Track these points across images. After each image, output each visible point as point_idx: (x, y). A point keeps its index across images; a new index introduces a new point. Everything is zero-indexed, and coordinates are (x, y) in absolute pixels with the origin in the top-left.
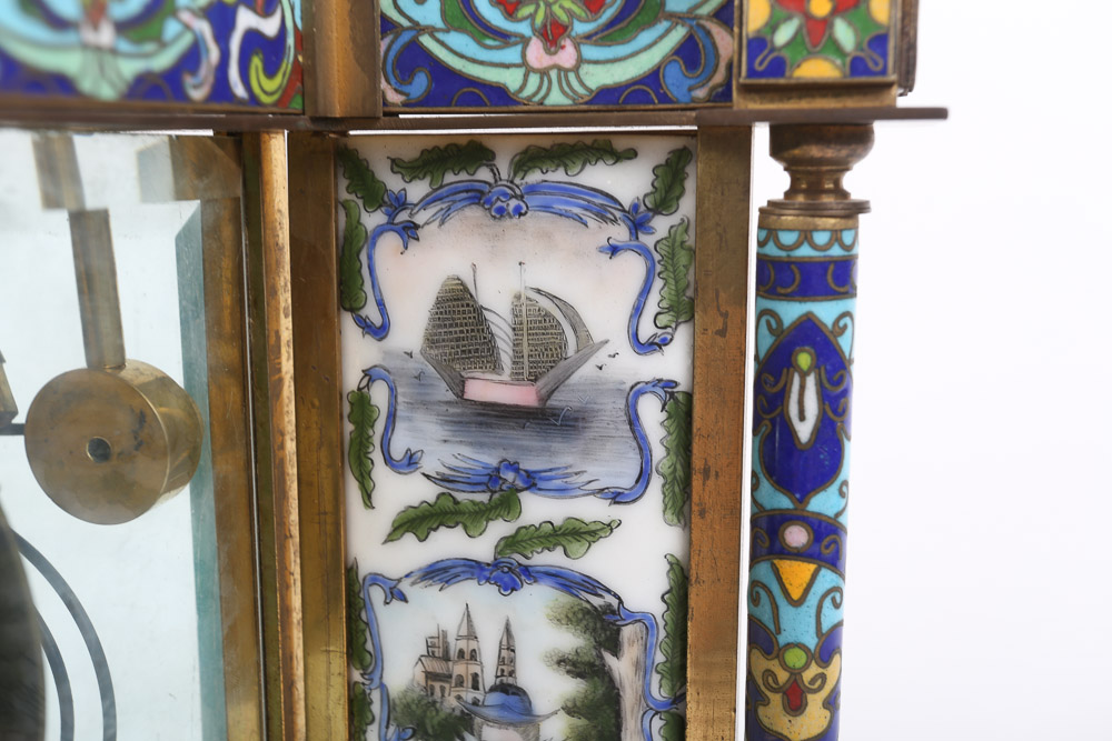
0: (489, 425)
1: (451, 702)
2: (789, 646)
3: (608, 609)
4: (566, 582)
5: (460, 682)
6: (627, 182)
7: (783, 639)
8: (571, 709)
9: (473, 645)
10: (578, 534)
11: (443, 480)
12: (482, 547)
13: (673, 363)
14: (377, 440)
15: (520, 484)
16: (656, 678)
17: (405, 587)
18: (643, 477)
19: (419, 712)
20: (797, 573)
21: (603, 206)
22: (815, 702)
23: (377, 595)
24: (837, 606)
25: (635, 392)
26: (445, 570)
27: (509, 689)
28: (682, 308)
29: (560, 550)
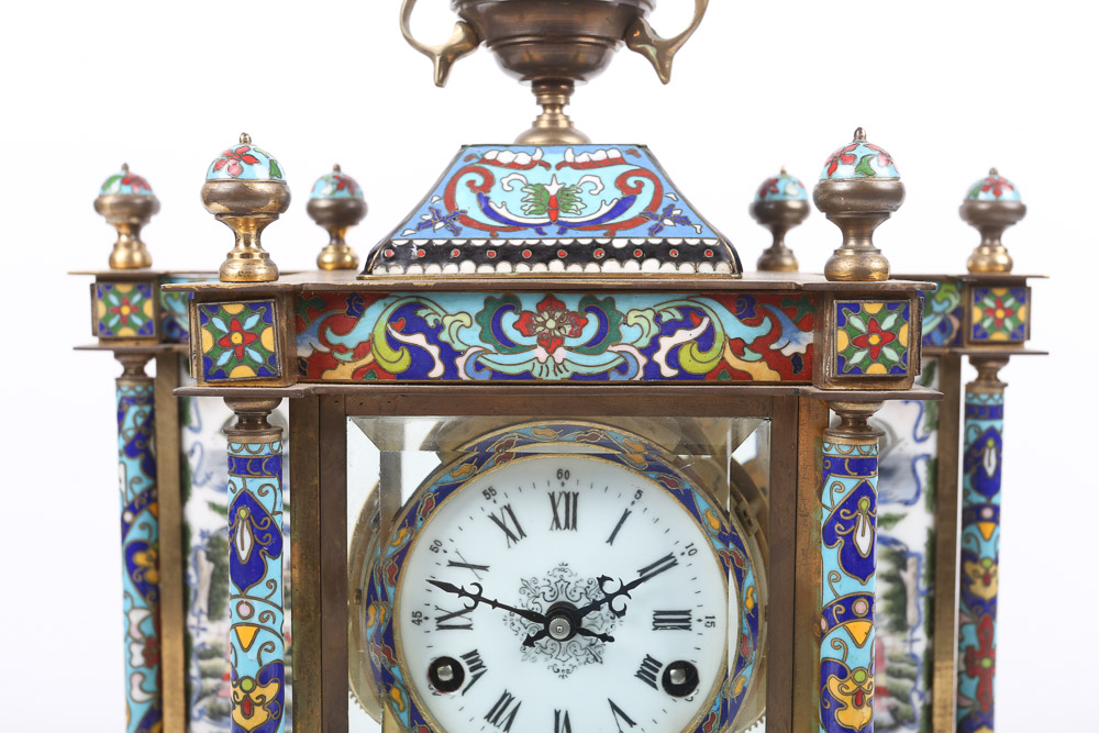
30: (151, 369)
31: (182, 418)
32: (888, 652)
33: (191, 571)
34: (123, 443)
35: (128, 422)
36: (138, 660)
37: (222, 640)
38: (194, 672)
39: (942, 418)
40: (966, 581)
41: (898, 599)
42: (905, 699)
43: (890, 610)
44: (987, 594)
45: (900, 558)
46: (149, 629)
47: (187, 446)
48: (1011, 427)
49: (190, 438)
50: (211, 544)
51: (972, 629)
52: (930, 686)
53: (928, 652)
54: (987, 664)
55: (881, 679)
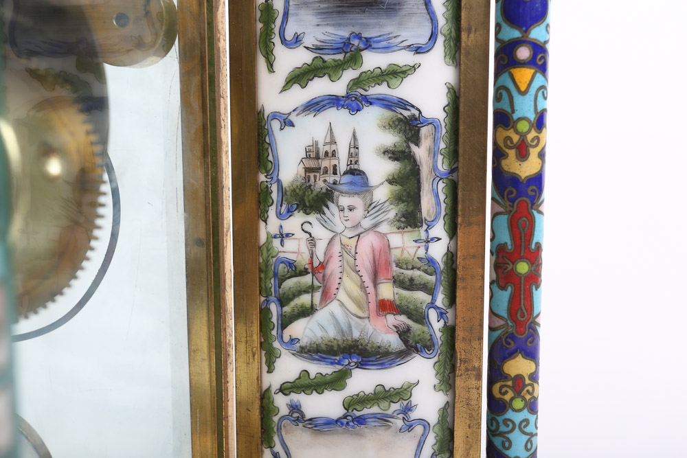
0: (344, 13)
1: (320, 185)
2: (520, 119)
3: (413, 118)
4: (388, 103)
5: (326, 172)
7: (515, 116)
8: (391, 181)
9: (334, 147)
10: (396, 74)
11: (317, 49)
12: (339, 87)
14: (276, 30)
15: (362, 46)
16: (440, 158)
17: (293, 118)
18: (433, 37)
19: (301, 193)
20: (524, 75)
22: (534, 152)
23: (276, 125)
24: (545, 98)
26: (317, 103)
27: (355, 172)
29: (385, 84)
32: (395, 254)
40: (499, 154)
41: (407, 185)
42: (421, 318)
43: (398, 199)
44: (526, 170)
45: (410, 126)
51: (503, 220)
52: (452, 300)
53: (451, 257)
54: (523, 268)
55: (387, 291)
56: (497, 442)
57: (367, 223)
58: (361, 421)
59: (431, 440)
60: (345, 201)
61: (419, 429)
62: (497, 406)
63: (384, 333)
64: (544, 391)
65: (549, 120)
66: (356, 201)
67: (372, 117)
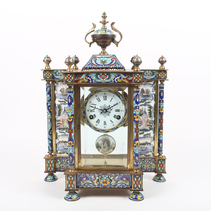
0: (144, 96)
1: (141, 113)
2: (161, 107)
4: (148, 105)
6: (152, 83)
8: (149, 113)
9: (143, 109)
10: (149, 102)
12: (144, 104)
13: (154, 93)
15: (146, 100)
16: (153, 110)
18: (153, 99)
20: (162, 103)
21: (151, 84)
22: (162, 110)
24: (163, 105)
25: (153, 94)
26: (141, 105)
27: (145, 112)
28: (155, 90)
30: (51, 83)
31: (55, 89)
32: (149, 120)
33: (56, 110)
34: (47, 92)
35: (48, 90)
36: (49, 121)
37: (60, 119)
38: (56, 123)
39: (156, 89)
40: (159, 110)
41: (150, 113)
42: (151, 126)
43: (149, 114)
44: (162, 112)
45: (151, 107)
46: (51, 117)
47: (55, 93)
48: (165, 90)
49: (56, 92)
50: (58, 106)
51: (160, 117)
52: (155, 124)
53: (154, 120)
54: (162, 121)
55: (148, 124)
56: (159, 138)
57: (146, 117)
58: (145, 137)
59: (152, 139)
60: (144, 115)
61: (151, 138)
62: (159, 135)
63: (148, 128)
64: (163, 133)
65: (164, 107)
66: (145, 115)
67: (147, 106)
